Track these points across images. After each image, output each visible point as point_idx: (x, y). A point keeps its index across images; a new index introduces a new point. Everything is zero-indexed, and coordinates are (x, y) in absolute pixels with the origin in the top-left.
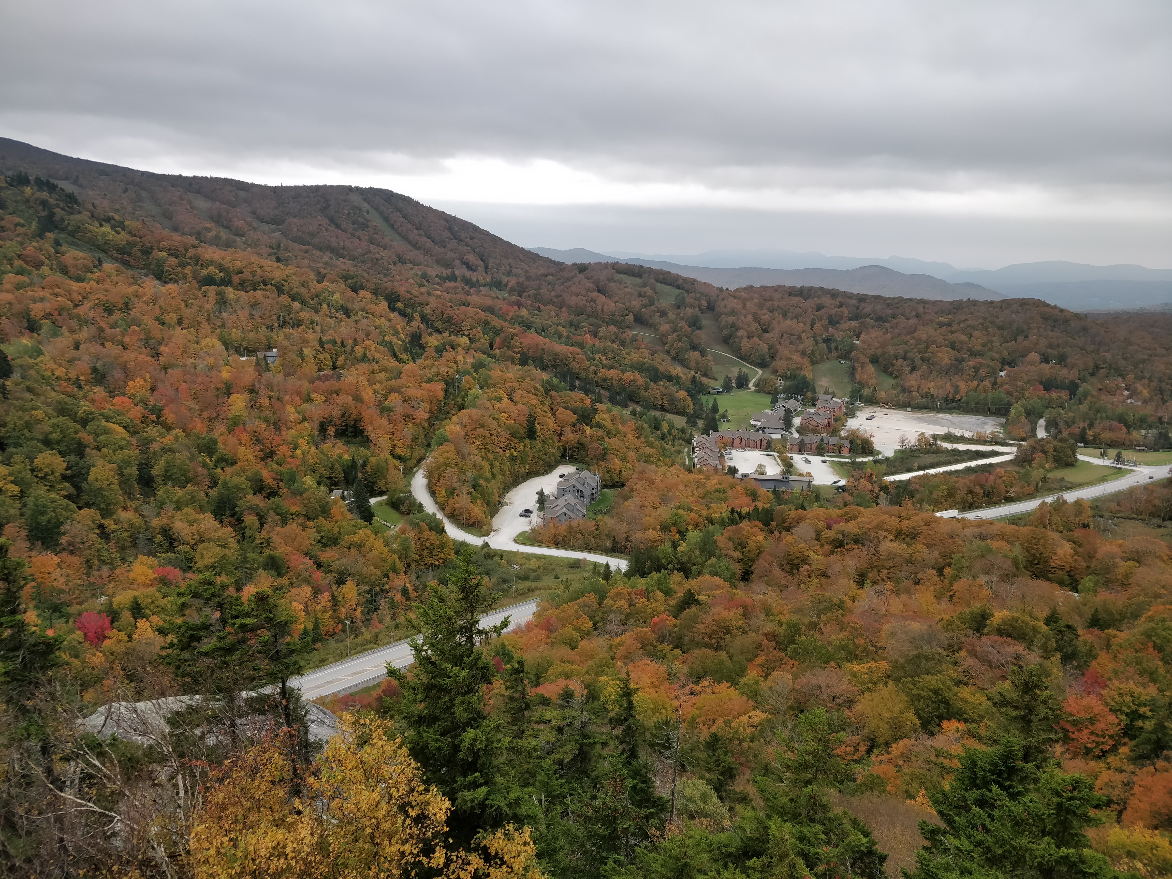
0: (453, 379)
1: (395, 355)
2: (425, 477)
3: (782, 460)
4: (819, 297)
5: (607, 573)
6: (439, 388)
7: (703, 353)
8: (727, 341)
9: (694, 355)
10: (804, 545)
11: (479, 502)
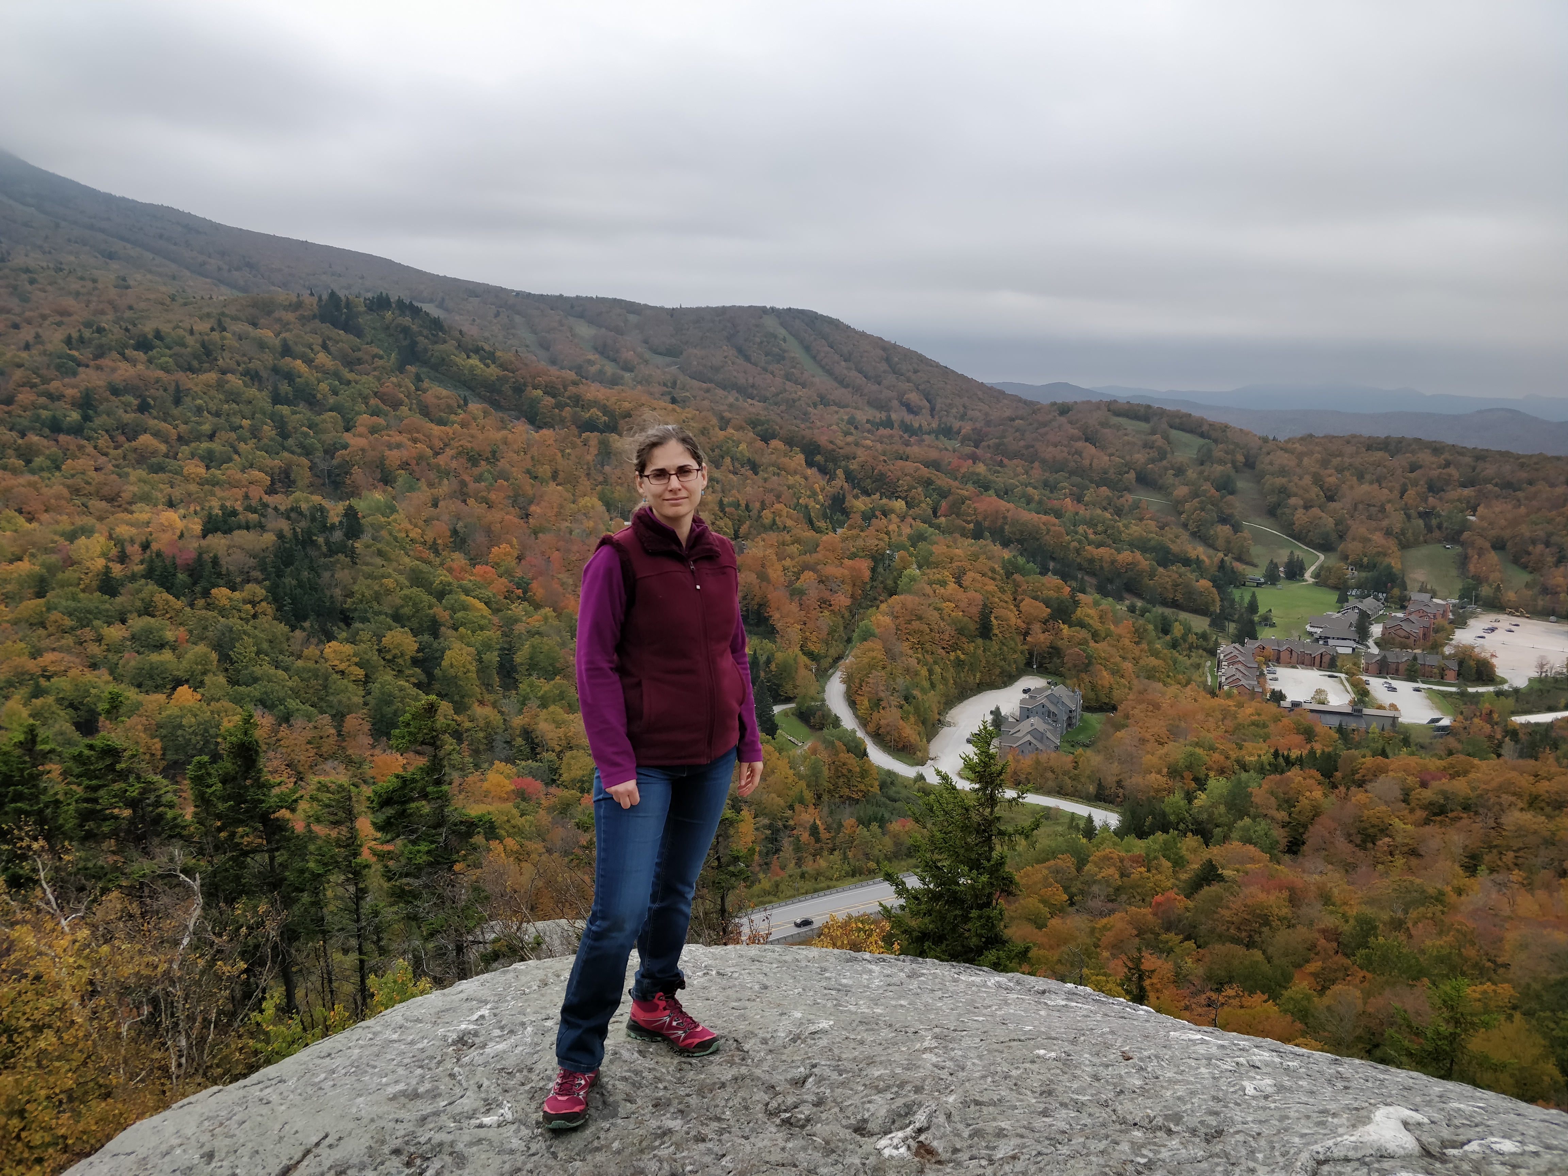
0: (883, 555)
1: (811, 522)
2: (844, 682)
3: (1353, 685)
4: (1413, 452)
5: (1089, 830)
6: (864, 566)
7: (1237, 528)
8: (1272, 512)
9: (1224, 530)
10: (1384, 808)
11: (912, 719)
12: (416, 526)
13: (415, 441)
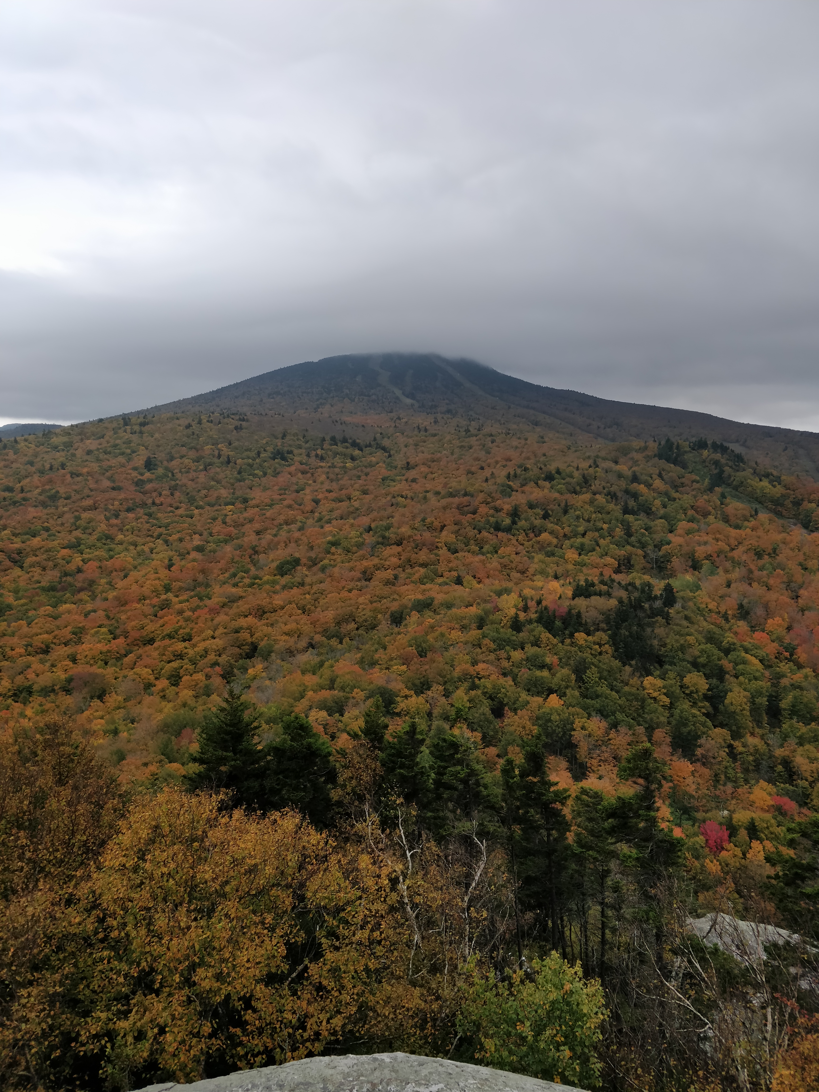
12: (713, 600)
13: (717, 540)
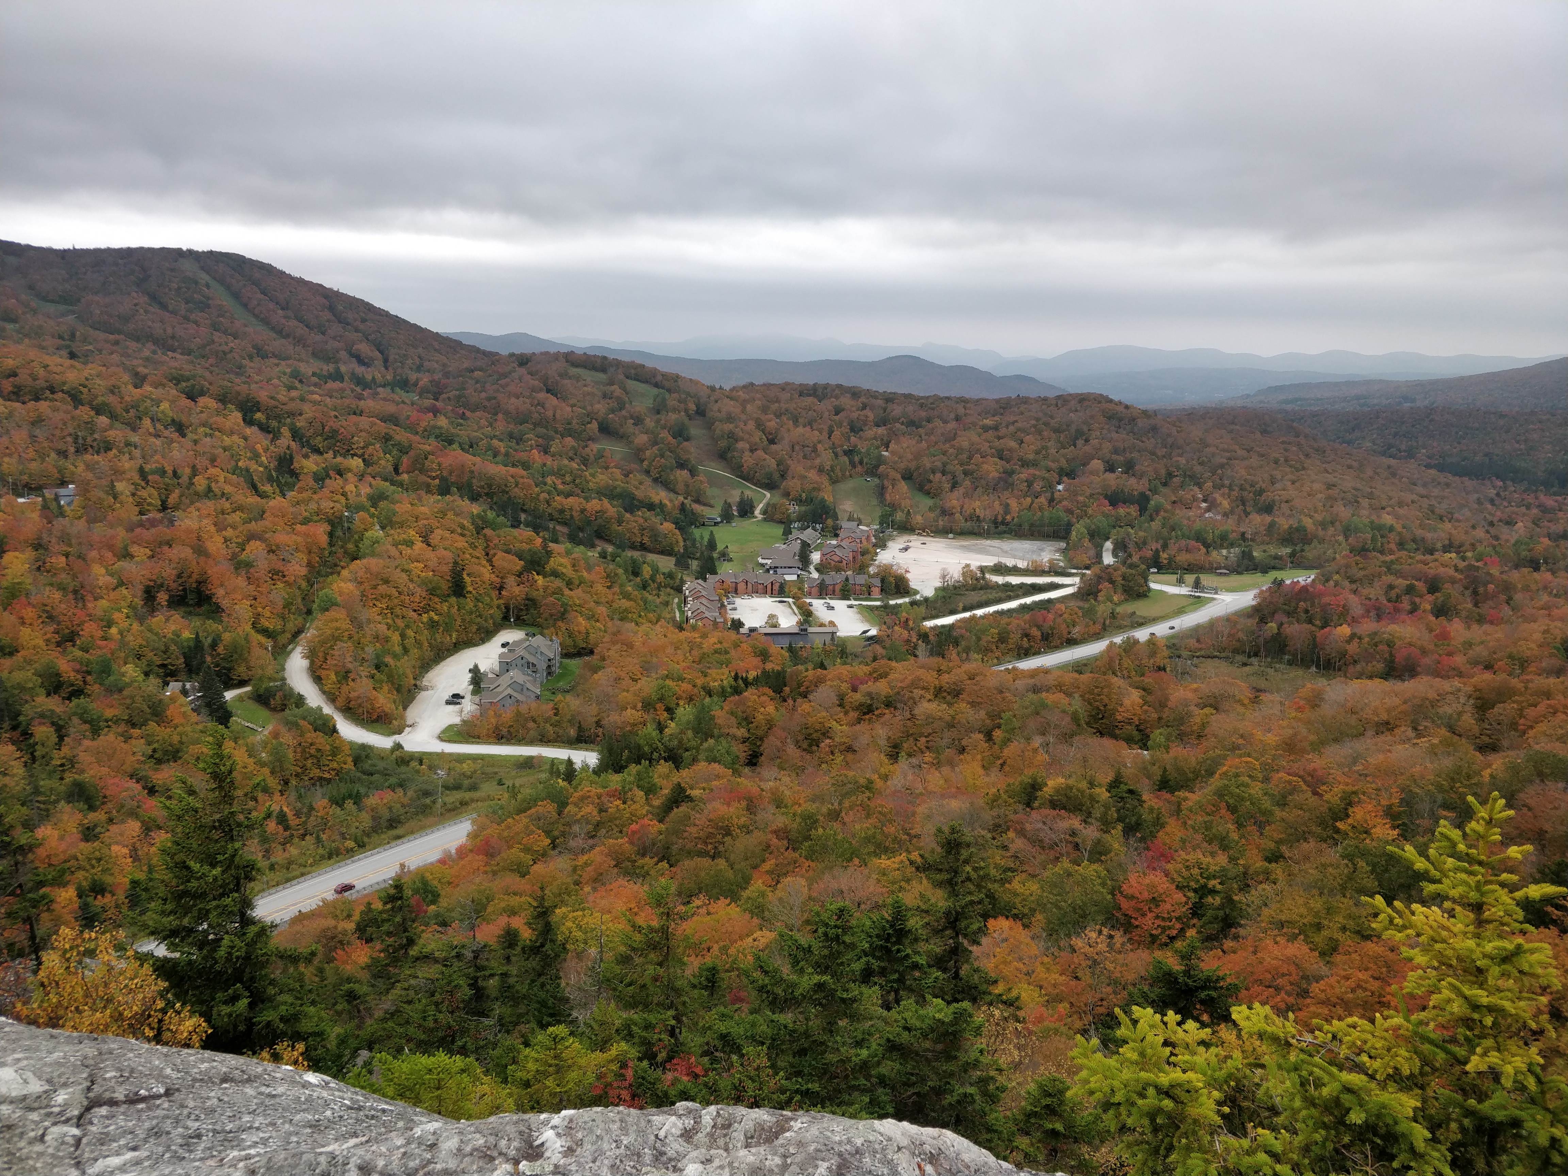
0: (341, 518)
1: (254, 487)
2: (306, 657)
3: (798, 607)
4: (837, 397)
5: (569, 772)
6: (321, 532)
7: (693, 472)
8: (723, 456)
9: (682, 475)
10: (824, 714)
11: (386, 688)
